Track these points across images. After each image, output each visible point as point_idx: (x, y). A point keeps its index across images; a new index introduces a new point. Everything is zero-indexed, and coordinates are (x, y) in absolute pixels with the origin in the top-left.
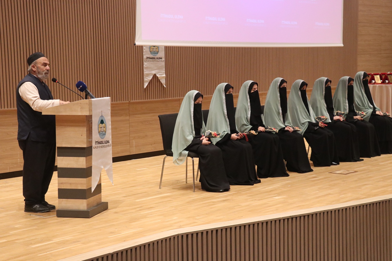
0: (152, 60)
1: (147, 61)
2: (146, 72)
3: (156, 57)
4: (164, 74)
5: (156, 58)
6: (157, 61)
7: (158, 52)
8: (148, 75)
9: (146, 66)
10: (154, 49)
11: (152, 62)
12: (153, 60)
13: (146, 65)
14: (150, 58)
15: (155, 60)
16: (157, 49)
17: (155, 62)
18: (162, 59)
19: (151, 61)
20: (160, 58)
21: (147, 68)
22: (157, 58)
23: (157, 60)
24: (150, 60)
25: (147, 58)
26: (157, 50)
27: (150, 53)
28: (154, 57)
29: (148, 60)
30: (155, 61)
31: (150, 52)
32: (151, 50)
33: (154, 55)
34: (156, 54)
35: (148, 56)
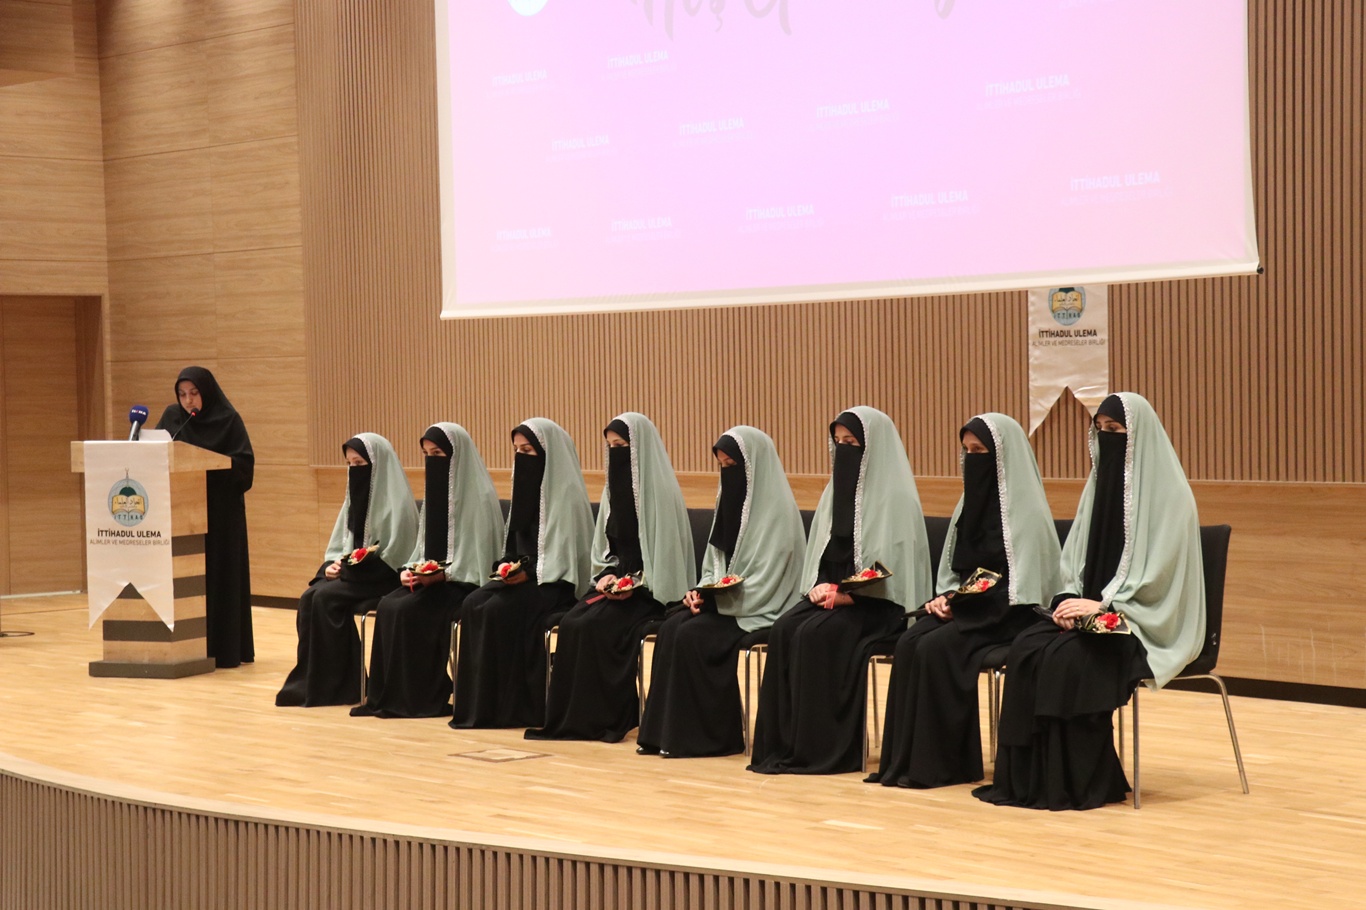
0: (1058, 339)
1: (1041, 343)
2: (1036, 381)
3: (1072, 329)
4: (1103, 389)
5: (1072, 333)
6: (1077, 343)
7: (1081, 310)
8: (1044, 392)
9: (1036, 362)
10: (1067, 302)
11: (1061, 346)
12: (1064, 338)
13: (1036, 359)
14: (1052, 334)
15: (1068, 338)
16: (1076, 300)
17: (1069, 346)
18: (1095, 334)
19: (1054, 343)
20: (1090, 333)
21: (1040, 368)
22: (1077, 334)
23: (1078, 338)
24: (1052, 339)
25: (1042, 332)
26: (1078, 304)
27: (1050, 314)
28: (1066, 328)
29: (1045, 339)
30: (1069, 342)
31: (1053, 311)
32: (1057, 305)
33: (1065, 321)
34: (1073, 319)
35: (1045, 327)
